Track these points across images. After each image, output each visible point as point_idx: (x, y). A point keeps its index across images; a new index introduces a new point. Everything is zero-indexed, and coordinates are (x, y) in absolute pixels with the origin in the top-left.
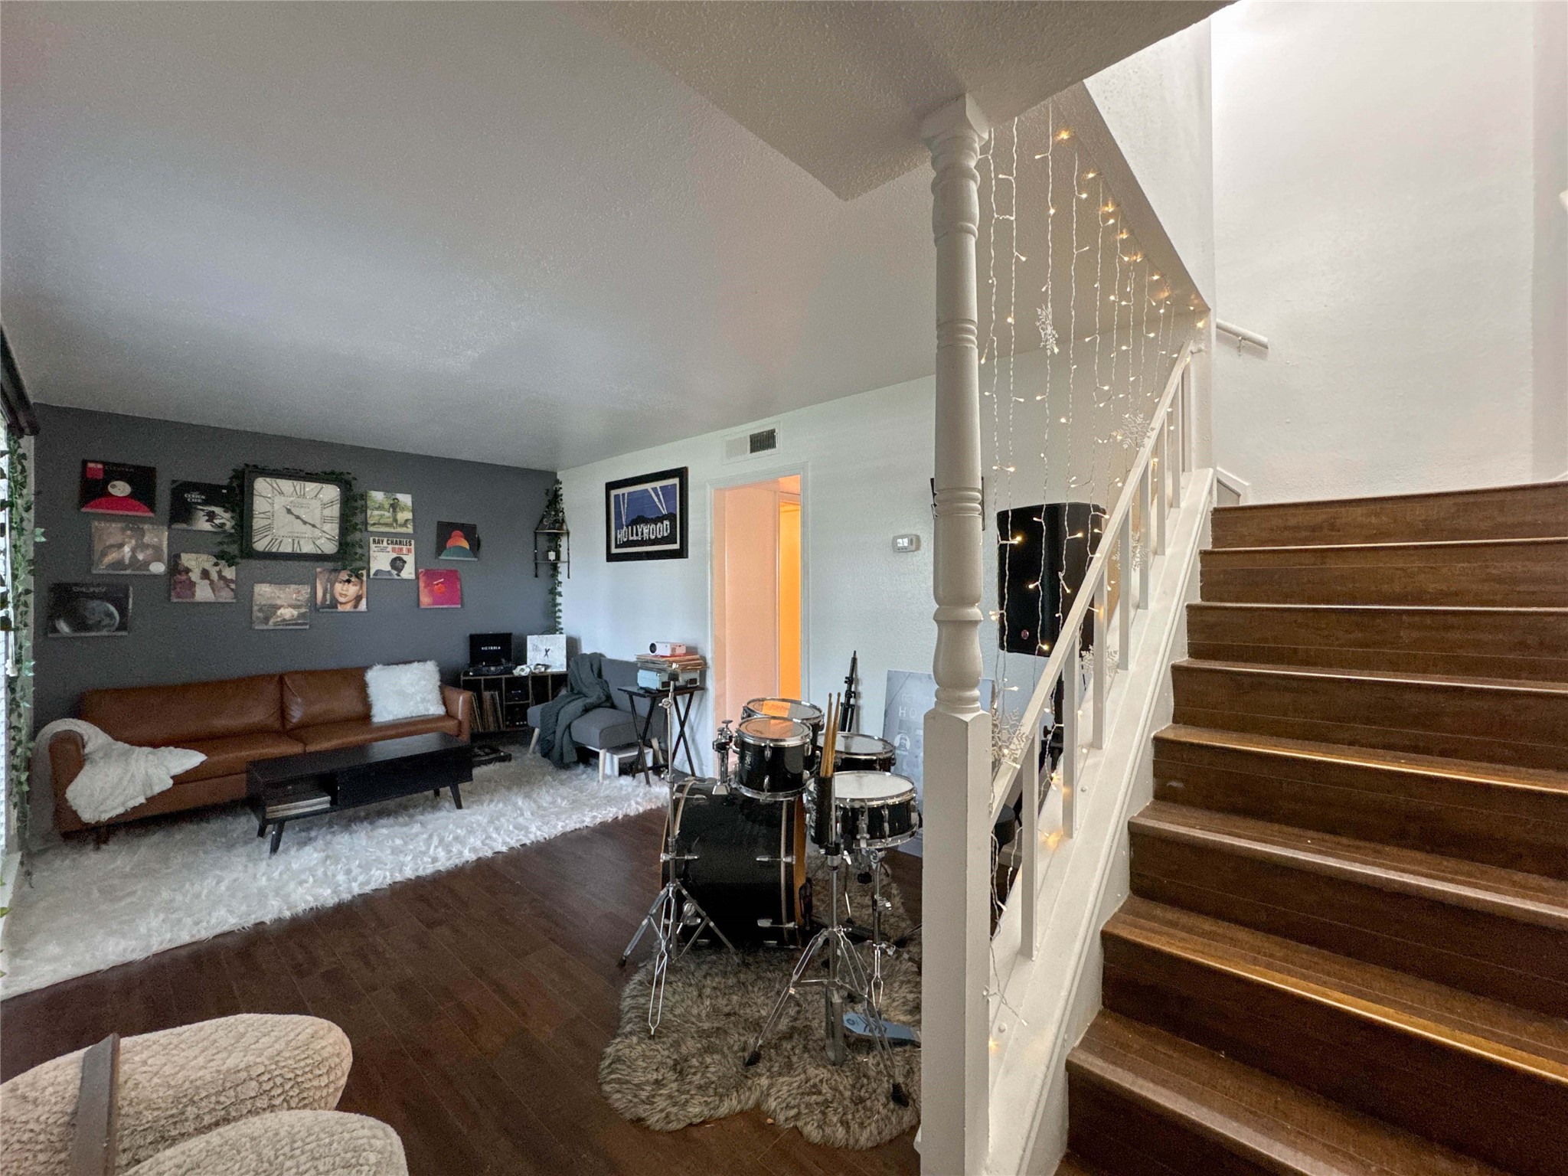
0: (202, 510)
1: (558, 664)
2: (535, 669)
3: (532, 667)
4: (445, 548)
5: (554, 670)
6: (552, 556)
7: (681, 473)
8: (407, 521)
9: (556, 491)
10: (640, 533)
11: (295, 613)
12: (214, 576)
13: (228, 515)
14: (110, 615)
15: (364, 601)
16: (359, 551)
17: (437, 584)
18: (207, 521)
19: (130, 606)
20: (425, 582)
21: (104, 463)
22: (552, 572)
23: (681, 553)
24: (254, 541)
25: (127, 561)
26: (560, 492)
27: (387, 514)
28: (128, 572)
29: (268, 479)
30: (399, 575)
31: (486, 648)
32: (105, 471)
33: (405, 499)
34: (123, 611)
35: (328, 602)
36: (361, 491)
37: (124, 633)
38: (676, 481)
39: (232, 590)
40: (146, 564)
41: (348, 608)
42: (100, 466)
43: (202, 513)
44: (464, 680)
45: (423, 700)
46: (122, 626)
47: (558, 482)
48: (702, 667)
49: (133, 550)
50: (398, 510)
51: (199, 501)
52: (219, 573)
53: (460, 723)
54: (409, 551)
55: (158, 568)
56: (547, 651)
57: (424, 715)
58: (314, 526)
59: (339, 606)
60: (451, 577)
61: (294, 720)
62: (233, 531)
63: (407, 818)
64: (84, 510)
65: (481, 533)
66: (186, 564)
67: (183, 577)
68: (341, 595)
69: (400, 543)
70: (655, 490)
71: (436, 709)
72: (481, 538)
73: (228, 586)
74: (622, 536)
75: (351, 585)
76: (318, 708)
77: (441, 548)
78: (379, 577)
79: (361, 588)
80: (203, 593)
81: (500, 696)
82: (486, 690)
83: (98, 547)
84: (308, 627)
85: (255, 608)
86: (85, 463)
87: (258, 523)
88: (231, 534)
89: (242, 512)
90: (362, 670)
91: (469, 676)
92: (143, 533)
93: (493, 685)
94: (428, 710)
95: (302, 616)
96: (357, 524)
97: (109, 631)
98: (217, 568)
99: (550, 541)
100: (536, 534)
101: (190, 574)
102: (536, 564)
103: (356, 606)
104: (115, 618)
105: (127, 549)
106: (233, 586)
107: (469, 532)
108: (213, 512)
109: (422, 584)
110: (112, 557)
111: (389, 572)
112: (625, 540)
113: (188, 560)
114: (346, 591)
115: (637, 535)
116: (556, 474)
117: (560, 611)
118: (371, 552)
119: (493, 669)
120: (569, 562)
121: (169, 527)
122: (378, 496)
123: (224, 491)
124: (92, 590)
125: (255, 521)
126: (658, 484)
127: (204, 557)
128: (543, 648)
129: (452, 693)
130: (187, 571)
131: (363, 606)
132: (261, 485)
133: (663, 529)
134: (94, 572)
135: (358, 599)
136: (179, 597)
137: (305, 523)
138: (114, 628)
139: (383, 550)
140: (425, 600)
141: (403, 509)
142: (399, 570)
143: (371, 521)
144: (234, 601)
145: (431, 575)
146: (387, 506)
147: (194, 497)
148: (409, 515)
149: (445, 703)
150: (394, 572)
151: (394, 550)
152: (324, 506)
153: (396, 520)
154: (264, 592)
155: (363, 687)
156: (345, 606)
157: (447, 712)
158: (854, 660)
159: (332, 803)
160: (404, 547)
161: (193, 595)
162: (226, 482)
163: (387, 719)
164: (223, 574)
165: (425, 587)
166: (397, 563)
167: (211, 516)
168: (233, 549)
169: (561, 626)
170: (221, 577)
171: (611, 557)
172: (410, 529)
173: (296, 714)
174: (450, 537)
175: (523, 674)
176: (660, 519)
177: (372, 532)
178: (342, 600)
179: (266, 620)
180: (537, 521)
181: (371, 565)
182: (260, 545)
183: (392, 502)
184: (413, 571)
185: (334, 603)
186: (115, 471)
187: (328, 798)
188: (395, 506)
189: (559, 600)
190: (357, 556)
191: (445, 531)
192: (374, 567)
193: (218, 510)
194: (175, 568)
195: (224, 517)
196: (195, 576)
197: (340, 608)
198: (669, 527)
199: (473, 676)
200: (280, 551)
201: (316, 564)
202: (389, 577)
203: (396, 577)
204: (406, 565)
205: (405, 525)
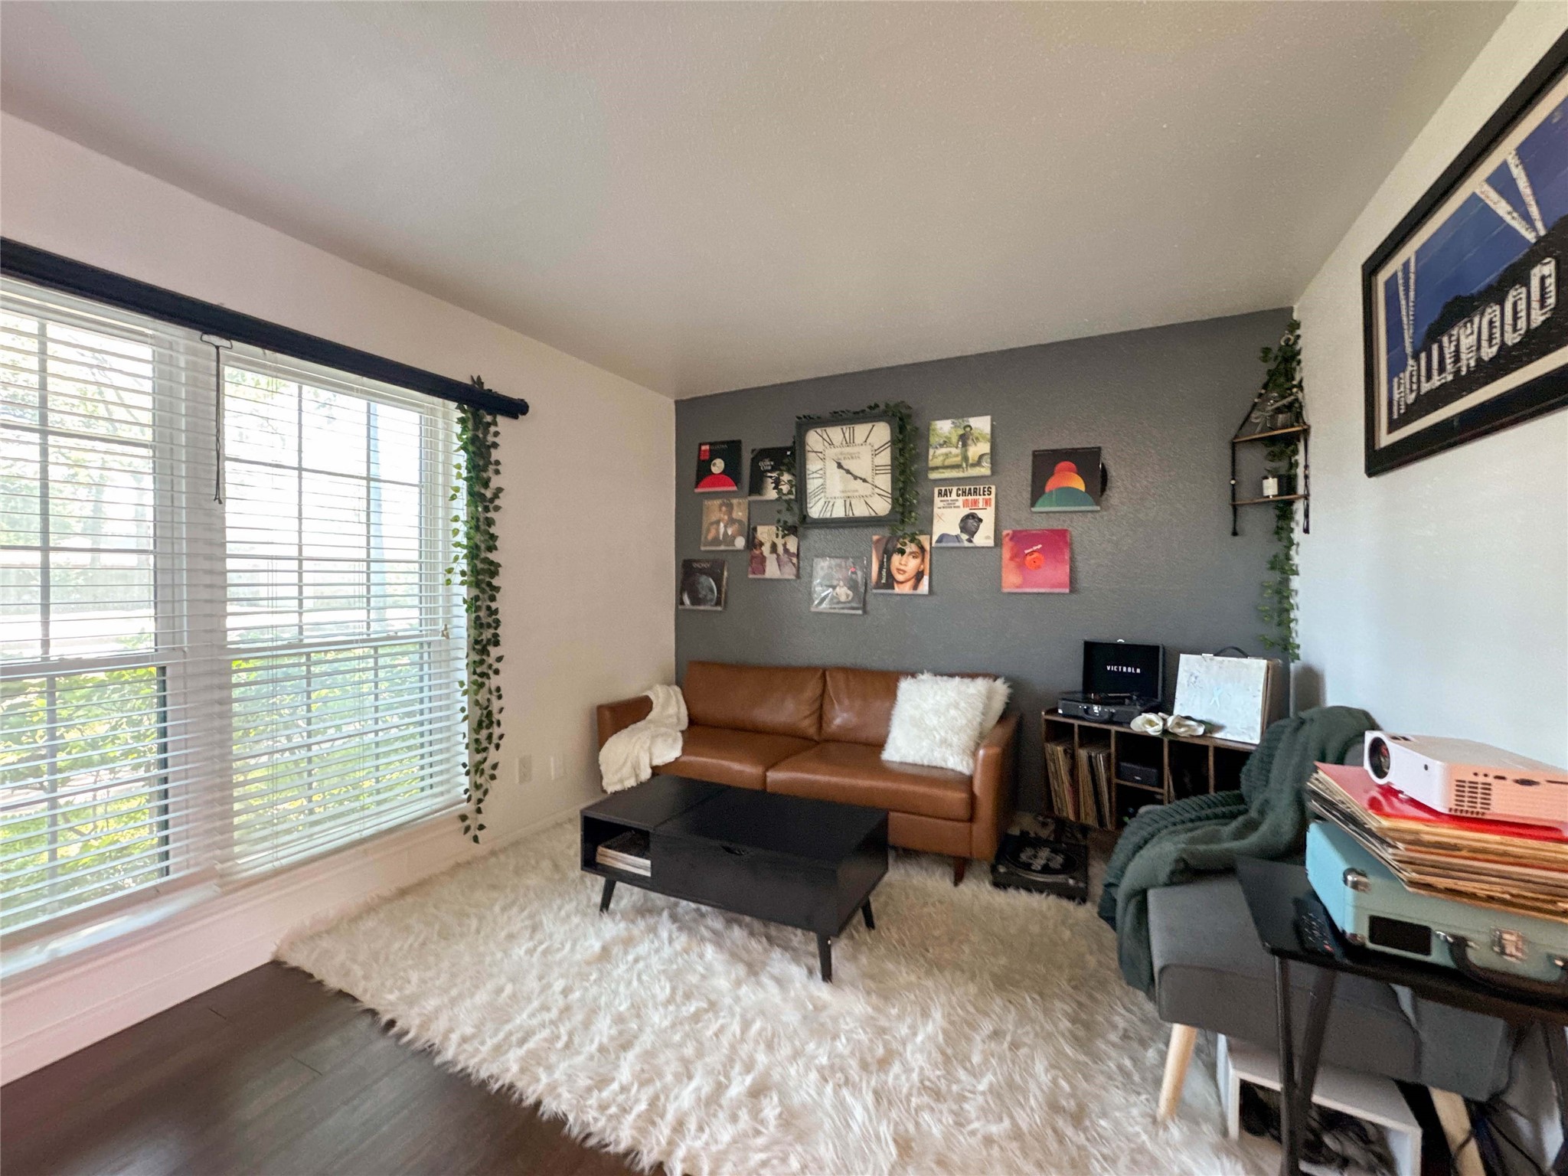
0: (771, 477)
1: (1240, 724)
2: (1186, 727)
3: (1180, 722)
4: (1043, 492)
5: (1229, 737)
6: (1272, 487)
8: (981, 457)
9: (1287, 348)
11: (850, 593)
12: (780, 550)
13: (788, 479)
14: (712, 590)
15: (926, 580)
16: (920, 508)
17: (1031, 554)
18: (774, 488)
20: (1012, 549)
21: (710, 444)
22: (1278, 522)
24: (809, 507)
25: (721, 538)
26: (1301, 342)
27: (954, 451)
28: (722, 548)
29: (820, 430)
30: (970, 541)
31: (1115, 669)
33: (982, 424)
35: (883, 581)
36: (922, 423)
37: (719, 608)
39: (793, 564)
40: (733, 539)
41: (906, 589)
42: (708, 447)
43: (770, 480)
44: (1046, 721)
47: (1294, 326)
49: (725, 527)
50: (970, 442)
51: (770, 468)
52: (785, 545)
53: (974, 798)
54: (987, 502)
55: (740, 543)
57: (931, 768)
58: (864, 481)
59: (896, 585)
60: (1056, 540)
61: (833, 728)
62: (792, 497)
64: (698, 490)
65: (1108, 459)
66: (760, 538)
67: (757, 552)
68: (898, 570)
69: (975, 492)
70: (1499, 176)
71: (960, 763)
72: (1112, 472)
73: (791, 561)
74: (1405, 389)
75: (910, 556)
77: (1037, 492)
78: (943, 545)
79: (922, 560)
81: (1108, 759)
82: (1081, 746)
83: (705, 526)
84: (860, 612)
86: (700, 445)
87: (813, 484)
89: (800, 473)
90: (897, 679)
91: (1057, 714)
92: (730, 507)
94: (947, 760)
95: (856, 597)
96: (916, 471)
98: (783, 540)
99: (1269, 454)
100: (1234, 446)
101: (762, 548)
102: (1235, 508)
103: (915, 587)
105: (722, 524)
106: (794, 560)
107: (1088, 461)
108: (779, 477)
109: (1006, 553)
110: (712, 534)
111: (957, 536)
112: (1411, 398)
114: (905, 565)
115: (1442, 366)
116: (1291, 310)
118: (936, 510)
119: (1096, 709)
120: (1307, 499)
121: (749, 499)
122: (944, 427)
123: (788, 453)
125: (810, 482)
126: (1507, 147)
127: (773, 529)
130: (761, 544)
131: (924, 587)
132: (812, 438)
134: (703, 549)
135: (919, 576)
136: (754, 573)
137: (856, 478)
139: (951, 505)
140: (1011, 579)
141: (977, 440)
142: (972, 534)
143: (934, 463)
144: (796, 578)
145: (1018, 539)
146: (954, 439)
147: (766, 464)
148: (984, 447)
150: (965, 537)
151: (966, 504)
152: (876, 453)
153: (965, 458)
156: (901, 586)
160: (981, 498)
161: (764, 571)
162: (789, 442)
164: (787, 547)
165: (1012, 559)
166: (969, 523)
167: (777, 483)
168: (794, 518)
169: (1285, 641)
170: (786, 551)
171: (1378, 464)
172: (985, 470)
173: (835, 720)
174: (1052, 474)
175: (1150, 730)
176: (1517, 272)
177: (935, 481)
178: (900, 577)
182: (815, 511)
183: (961, 432)
184: (992, 534)
185: (891, 583)
188: (966, 438)
189: (1294, 582)
190: (916, 515)
191: (1045, 464)
192: (938, 530)
193: (781, 475)
194: (753, 543)
195: (786, 482)
196: (766, 550)
197: (897, 589)
198: (1551, 282)
199: (1064, 715)
200: (834, 516)
201: (871, 530)
202: (957, 545)
203: (967, 544)
204: (981, 526)
205: (978, 463)
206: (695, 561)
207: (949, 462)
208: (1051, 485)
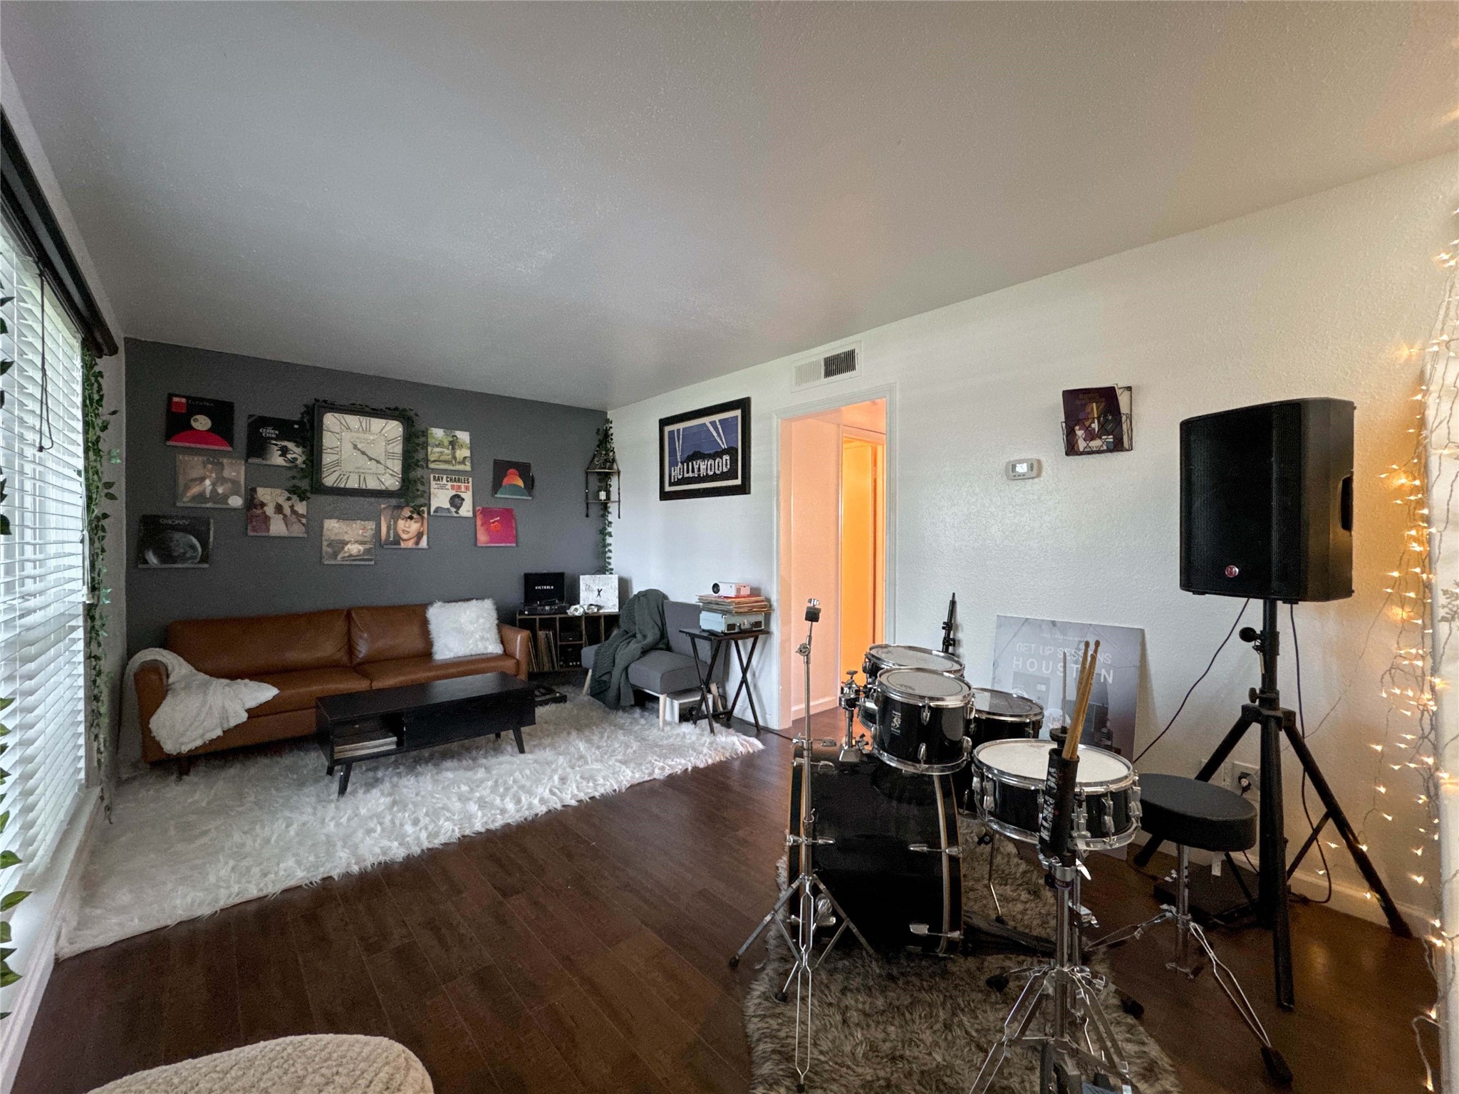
0: (276, 445)
1: (611, 604)
2: (588, 609)
3: (586, 607)
4: (501, 485)
5: (606, 611)
6: (603, 495)
7: (743, 405)
8: (465, 458)
9: (606, 431)
10: (696, 470)
11: (361, 548)
12: (287, 511)
13: (299, 450)
14: (193, 547)
15: (425, 538)
16: (420, 487)
17: (493, 523)
18: (280, 456)
19: (211, 540)
21: (187, 398)
22: (602, 512)
23: (744, 489)
24: (323, 476)
25: (208, 496)
26: (611, 431)
27: (446, 451)
28: (209, 505)
29: (336, 415)
30: (457, 512)
31: (540, 588)
32: (189, 406)
33: (464, 437)
34: (204, 544)
35: (391, 539)
36: (422, 428)
37: (206, 566)
38: (738, 413)
39: (303, 524)
40: (225, 498)
41: (410, 544)
42: (184, 400)
43: (276, 448)
44: (520, 620)
45: (482, 638)
46: (205, 559)
47: (608, 421)
48: (767, 609)
49: (214, 484)
50: (456, 447)
51: (274, 436)
52: (292, 507)
53: (518, 663)
54: (467, 488)
55: (236, 502)
56: (599, 591)
57: (483, 654)
58: (378, 462)
59: (402, 542)
60: (507, 515)
61: (361, 656)
62: (304, 466)
63: (470, 762)
64: (169, 443)
65: (534, 471)
66: (262, 499)
67: (259, 512)
68: (403, 531)
69: (459, 481)
70: (713, 423)
71: (494, 648)
72: (536, 478)
73: (300, 521)
74: (677, 473)
75: (413, 521)
76: (381, 644)
77: (497, 485)
78: (439, 514)
79: (422, 524)
80: (277, 527)
81: (555, 635)
82: (540, 630)
83: (181, 481)
84: (373, 563)
85: (325, 543)
86: (170, 396)
87: (327, 459)
88: (302, 469)
89: (312, 446)
90: (425, 607)
91: (524, 614)
92: (221, 467)
93: (547, 624)
94: (486, 648)
95: (367, 551)
96: (418, 461)
97: (192, 563)
98: (290, 503)
99: (600, 481)
100: (587, 473)
101: (265, 508)
102: (587, 504)
103: (417, 543)
104: (197, 550)
105: (208, 482)
106: (304, 521)
107: (524, 470)
108: (286, 446)
109: (479, 523)
110: (195, 490)
111: (448, 509)
112: (680, 477)
113: (263, 494)
114: (408, 528)
115: (693, 471)
116: (606, 413)
117: (610, 551)
118: (432, 490)
119: (547, 608)
120: (619, 501)
121: (246, 461)
122: (438, 433)
123: (296, 426)
124: (177, 522)
125: (324, 456)
126: (717, 418)
127: (278, 491)
128: (596, 588)
129: (509, 632)
130: (263, 505)
131: (424, 543)
132: (330, 420)
133: (724, 463)
134: (178, 504)
135: (419, 536)
136: (255, 531)
137: (371, 459)
138: (198, 559)
139: (443, 487)
140: (483, 538)
141: (461, 446)
142: (458, 508)
143: (432, 458)
144: (305, 536)
145: (487, 513)
146: (446, 443)
147: (269, 432)
148: (467, 453)
149: (502, 642)
150: (453, 510)
151: (453, 487)
152: (388, 442)
153: (455, 458)
154: (333, 527)
155: (425, 623)
156: (407, 543)
157: (505, 651)
158: (953, 603)
159: (399, 743)
160: (463, 485)
161: (268, 530)
162: (297, 417)
163: (448, 657)
164: (296, 508)
165: (482, 525)
166: (456, 501)
167: (284, 451)
168: (305, 484)
169: (610, 567)
170: (294, 512)
171: (665, 496)
172: (468, 467)
173: (363, 649)
174: (506, 476)
175: (577, 614)
176: (719, 454)
177: (433, 469)
178: (404, 536)
179: (335, 555)
180: (588, 462)
181: (432, 502)
182: (329, 480)
183: (451, 439)
184: (471, 509)
185: (397, 540)
186: (197, 406)
187: (395, 739)
188: (454, 444)
189: (609, 540)
190: (419, 493)
191: (501, 469)
193: (290, 445)
194: (252, 503)
195: (296, 452)
196: (270, 510)
197: (403, 545)
198: (728, 461)
199: (528, 615)
200: (347, 486)
201: (381, 500)
202: (448, 515)
203: (455, 515)
204: (464, 503)
205: (463, 462)
206: (165, 517)
207: (443, 458)
208: (506, 482)
